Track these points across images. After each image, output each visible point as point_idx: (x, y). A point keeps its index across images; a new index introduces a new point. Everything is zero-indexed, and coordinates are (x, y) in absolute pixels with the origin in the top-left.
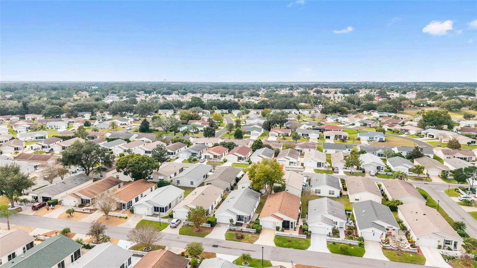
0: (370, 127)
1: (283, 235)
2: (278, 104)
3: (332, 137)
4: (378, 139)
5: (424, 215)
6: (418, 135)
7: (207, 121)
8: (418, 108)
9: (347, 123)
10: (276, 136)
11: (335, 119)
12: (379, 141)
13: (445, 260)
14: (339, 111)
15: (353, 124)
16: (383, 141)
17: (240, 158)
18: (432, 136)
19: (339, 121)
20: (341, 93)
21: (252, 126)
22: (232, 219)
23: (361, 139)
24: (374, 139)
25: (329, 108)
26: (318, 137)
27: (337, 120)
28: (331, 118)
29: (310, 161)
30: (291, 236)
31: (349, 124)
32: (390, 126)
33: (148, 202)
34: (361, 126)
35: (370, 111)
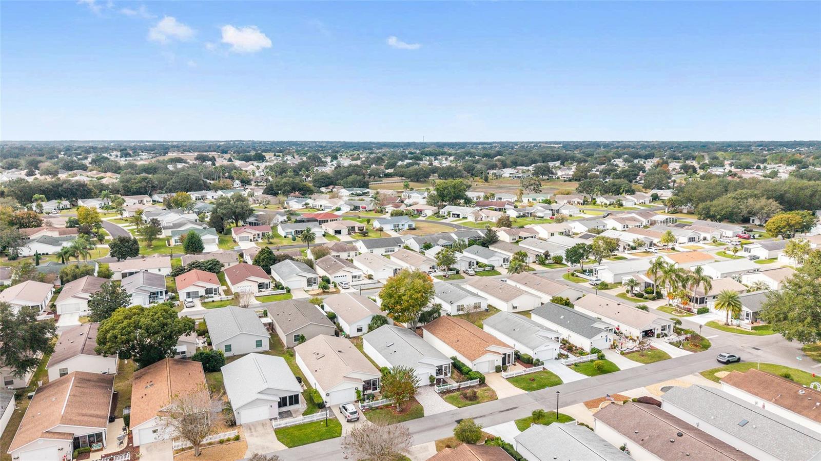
0: (366, 210)
1: (514, 376)
2: (173, 183)
3: (345, 231)
4: (406, 227)
5: (619, 305)
6: (437, 214)
7: (67, 227)
8: (379, 179)
9: (327, 207)
10: (251, 241)
11: (304, 203)
12: (408, 230)
13: (679, 347)
14: (300, 190)
15: (339, 209)
16: (414, 229)
17: (261, 286)
18: (456, 216)
19: (311, 205)
20: (241, 160)
21: (180, 227)
22: (431, 376)
23: (384, 230)
24: (401, 227)
25: (284, 186)
26: (323, 233)
27: (306, 204)
28: (296, 202)
29: (384, 270)
30: (524, 373)
31: (331, 210)
32: (396, 208)
33: (264, 392)
34: (351, 210)
35: (331, 187)
